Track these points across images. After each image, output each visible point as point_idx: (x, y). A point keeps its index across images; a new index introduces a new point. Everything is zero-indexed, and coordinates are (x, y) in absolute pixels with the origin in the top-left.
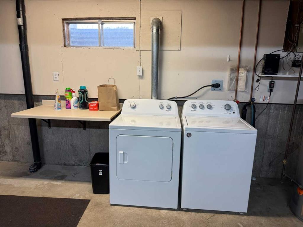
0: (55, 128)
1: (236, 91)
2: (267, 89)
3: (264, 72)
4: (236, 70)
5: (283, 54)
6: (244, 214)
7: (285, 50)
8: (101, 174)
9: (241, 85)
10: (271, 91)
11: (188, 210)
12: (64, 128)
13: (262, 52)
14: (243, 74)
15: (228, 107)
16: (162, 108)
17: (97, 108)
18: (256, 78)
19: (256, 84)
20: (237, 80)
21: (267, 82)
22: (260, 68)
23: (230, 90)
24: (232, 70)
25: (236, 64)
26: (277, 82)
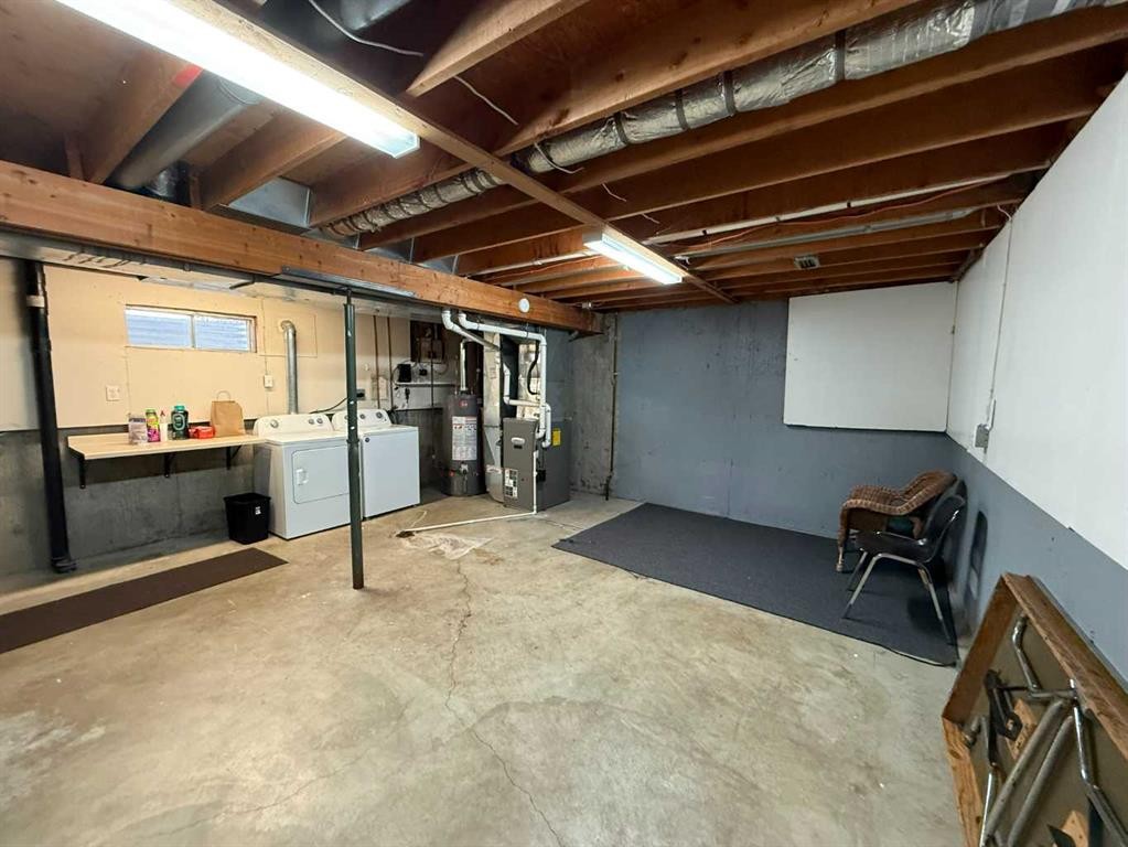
0: (97, 487)
1: (378, 399)
2: (404, 396)
3: (400, 380)
4: (376, 378)
5: (412, 364)
6: (418, 505)
7: (412, 360)
8: (258, 512)
9: (383, 393)
10: (407, 398)
11: (372, 518)
12: (119, 483)
13: (396, 361)
14: (383, 383)
15: (379, 415)
16: (311, 422)
17: (213, 434)
18: (394, 387)
19: (395, 392)
20: (378, 389)
21: (403, 390)
22: (396, 377)
23: (373, 400)
24: (373, 378)
25: (375, 373)
26: (411, 389)
